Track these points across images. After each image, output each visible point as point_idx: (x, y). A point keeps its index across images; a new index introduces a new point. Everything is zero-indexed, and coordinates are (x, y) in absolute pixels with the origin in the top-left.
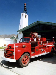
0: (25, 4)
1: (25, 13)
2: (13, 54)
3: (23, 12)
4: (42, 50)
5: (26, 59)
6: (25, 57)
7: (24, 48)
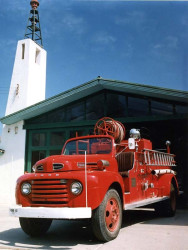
2: (73, 190)
3: (26, 36)
4: (146, 184)
5: (115, 211)
6: (111, 203)
7: (105, 170)
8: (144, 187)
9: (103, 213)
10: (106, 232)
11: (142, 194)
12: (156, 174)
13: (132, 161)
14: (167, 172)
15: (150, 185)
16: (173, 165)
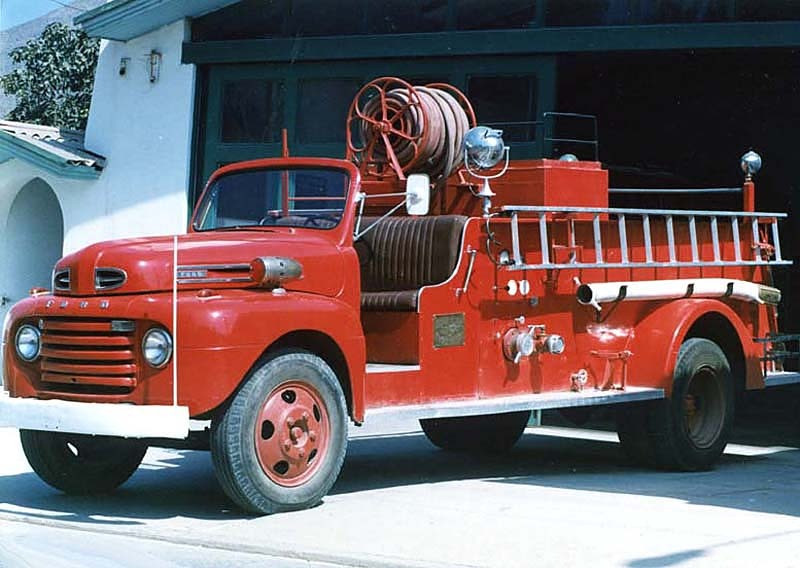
2: (150, 354)
4: (525, 342)
7: (277, 292)
8: (515, 349)
9: (246, 427)
10: (254, 485)
11: (505, 374)
12: (594, 302)
13: (454, 254)
14: (697, 290)
15: (547, 344)
16: (759, 261)
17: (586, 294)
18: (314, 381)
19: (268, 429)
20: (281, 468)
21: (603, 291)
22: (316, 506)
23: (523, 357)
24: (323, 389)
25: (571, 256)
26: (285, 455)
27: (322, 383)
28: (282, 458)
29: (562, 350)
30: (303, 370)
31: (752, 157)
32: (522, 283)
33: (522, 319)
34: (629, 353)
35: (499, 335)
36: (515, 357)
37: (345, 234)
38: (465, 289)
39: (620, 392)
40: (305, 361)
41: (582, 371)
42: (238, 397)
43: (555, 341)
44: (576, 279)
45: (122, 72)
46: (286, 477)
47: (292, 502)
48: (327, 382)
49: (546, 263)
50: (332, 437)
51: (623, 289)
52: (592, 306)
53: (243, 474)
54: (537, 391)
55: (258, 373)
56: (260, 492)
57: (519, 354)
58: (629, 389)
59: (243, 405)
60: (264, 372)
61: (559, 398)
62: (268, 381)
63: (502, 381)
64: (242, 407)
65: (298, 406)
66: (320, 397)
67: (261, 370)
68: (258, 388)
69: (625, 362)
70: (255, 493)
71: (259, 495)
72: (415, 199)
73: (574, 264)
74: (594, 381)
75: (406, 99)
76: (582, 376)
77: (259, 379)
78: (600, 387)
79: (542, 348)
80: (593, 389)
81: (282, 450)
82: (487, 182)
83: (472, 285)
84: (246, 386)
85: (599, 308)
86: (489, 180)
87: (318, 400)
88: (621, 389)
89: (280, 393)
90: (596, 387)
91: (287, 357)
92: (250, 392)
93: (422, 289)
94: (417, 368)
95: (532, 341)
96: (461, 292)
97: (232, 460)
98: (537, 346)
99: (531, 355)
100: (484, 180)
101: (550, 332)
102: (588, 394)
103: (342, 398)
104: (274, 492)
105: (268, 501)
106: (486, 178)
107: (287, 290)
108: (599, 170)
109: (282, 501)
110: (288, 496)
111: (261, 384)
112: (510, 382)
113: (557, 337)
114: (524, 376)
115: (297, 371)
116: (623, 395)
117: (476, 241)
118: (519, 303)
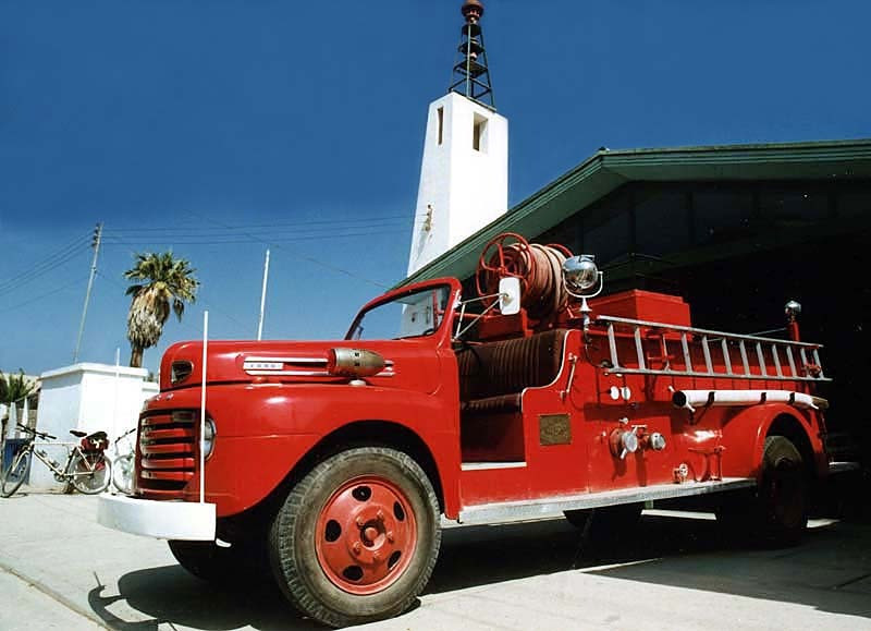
0: (467, 9)
1: (474, 98)
2: (204, 447)
4: (630, 440)
5: (379, 525)
6: (363, 494)
7: (355, 383)
8: (621, 446)
9: (302, 527)
10: (314, 596)
11: (613, 470)
12: (688, 405)
13: (558, 360)
14: (768, 397)
15: (650, 442)
16: (809, 377)
17: (681, 398)
18: (395, 477)
19: (333, 530)
20: (353, 574)
21: (695, 396)
22: (402, 614)
23: (629, 452)
24: (407, 485)
25: (665, 364)
26: (354, 559)
27: (404, 478)
28: (350, 562)
29: (663, 446)
30: (379, 464)
31: (793, 305)
32: (623, 390)
33: (626, 420)
34: (723, 448)
35: (604, 434)
36: (621, 454)
37: (444, 336)
38: (568, 391)
39: (718, 483)
40: (380, 455)
41: (682, 466)
42: (292, 494)
43: (656, 437)
44: (671, 388)
45: (413, 320)
46: (359, 584)
47: (368, 613)
48: (411, 478)
49: (642, 369)
50: (420, 536)
51: (711, 395)
52: (687, 409)
53: (299, 583)
54: (643, 484)
55: (320, 466)
56: (323, 604)
57: (625, 451)
58: (725, 480)
59: (299, 503)
60: (328, 467)
61: (664, 489)
62: (331, 476)
63: (610, 476)
64: (298, 506)
65: (373, 504)
66: (403, 493)
67: (324, 464)
68: (318, 484)
69: (719, 456)
70: (316, 605)
71: (322, 607)
72: (507, 300)
73: (667, 371)
74: (693, 474)
75: (517, 249)
76: (684, 469)
77: (320, 474)
78: (699, 479)
79: (646, 445)
80: (692, 481)
81: (351, 554)
82: (584, 302)
83: (576, 389)
84: (304, 481)
85: (693, 410)
86: (587, 299)
87: (401, 497)
88: (718, 480)
89: (351, 490)
90: (695, 480)
91: (359, 451)
92: (308, 489)
93: (524, 391)
94: (524, 464)
95: (636, 439)
96: (565, 394)
97: (285, 567)
98: (640, 444)
99: (636, 452)
100: (581, 299)
101: (652, 431)
102: (691, 486)
103: (432, 494)
104: (342, 603)
105: (335, 615)
106: (584, 297)
107: (368, 384)
108: (681, 302)
109: (352, 613)
110: (362, 606)
111: (322, 480)
112: (618, 478)
113: (658, 435)
114: (631, 470)
115: (371, 465)
116: (720, 485)
117: (578, 351)
118: (621, 406)
